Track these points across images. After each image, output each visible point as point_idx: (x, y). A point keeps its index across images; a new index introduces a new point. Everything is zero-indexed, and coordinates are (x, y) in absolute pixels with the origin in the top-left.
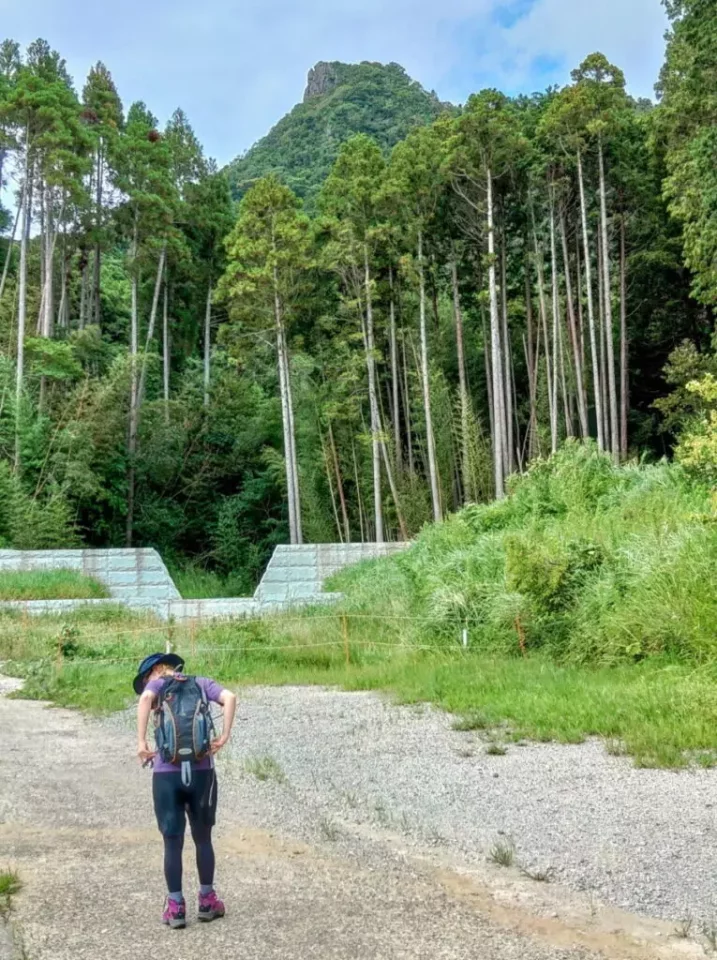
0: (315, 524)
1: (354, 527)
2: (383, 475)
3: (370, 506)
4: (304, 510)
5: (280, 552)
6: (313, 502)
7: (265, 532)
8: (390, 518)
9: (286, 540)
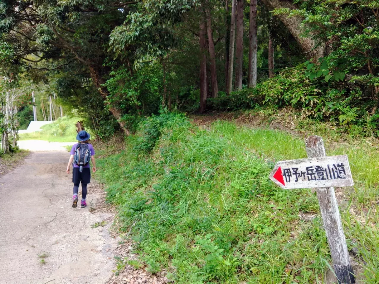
0: (39, 117)
1: (47, 118)
2: (52, 109)
3: (50, 114)
4: (37, 114)
5: (32, 122)
6: (39, 113)
7: (30, 118)
8: (53, 116)
9: (33, 120)
